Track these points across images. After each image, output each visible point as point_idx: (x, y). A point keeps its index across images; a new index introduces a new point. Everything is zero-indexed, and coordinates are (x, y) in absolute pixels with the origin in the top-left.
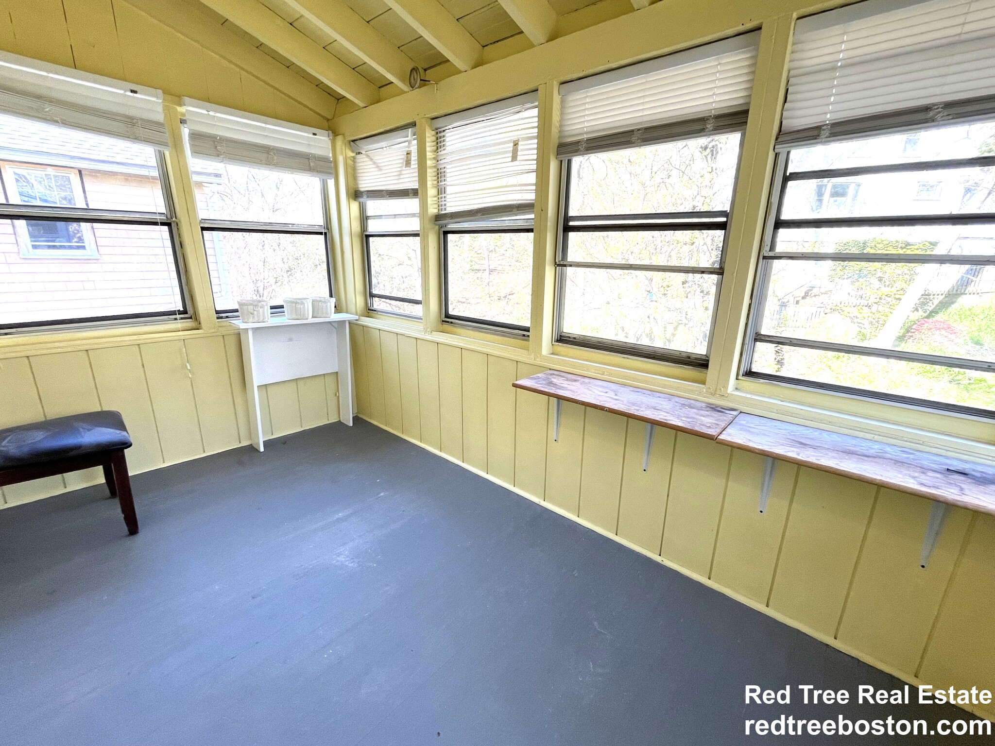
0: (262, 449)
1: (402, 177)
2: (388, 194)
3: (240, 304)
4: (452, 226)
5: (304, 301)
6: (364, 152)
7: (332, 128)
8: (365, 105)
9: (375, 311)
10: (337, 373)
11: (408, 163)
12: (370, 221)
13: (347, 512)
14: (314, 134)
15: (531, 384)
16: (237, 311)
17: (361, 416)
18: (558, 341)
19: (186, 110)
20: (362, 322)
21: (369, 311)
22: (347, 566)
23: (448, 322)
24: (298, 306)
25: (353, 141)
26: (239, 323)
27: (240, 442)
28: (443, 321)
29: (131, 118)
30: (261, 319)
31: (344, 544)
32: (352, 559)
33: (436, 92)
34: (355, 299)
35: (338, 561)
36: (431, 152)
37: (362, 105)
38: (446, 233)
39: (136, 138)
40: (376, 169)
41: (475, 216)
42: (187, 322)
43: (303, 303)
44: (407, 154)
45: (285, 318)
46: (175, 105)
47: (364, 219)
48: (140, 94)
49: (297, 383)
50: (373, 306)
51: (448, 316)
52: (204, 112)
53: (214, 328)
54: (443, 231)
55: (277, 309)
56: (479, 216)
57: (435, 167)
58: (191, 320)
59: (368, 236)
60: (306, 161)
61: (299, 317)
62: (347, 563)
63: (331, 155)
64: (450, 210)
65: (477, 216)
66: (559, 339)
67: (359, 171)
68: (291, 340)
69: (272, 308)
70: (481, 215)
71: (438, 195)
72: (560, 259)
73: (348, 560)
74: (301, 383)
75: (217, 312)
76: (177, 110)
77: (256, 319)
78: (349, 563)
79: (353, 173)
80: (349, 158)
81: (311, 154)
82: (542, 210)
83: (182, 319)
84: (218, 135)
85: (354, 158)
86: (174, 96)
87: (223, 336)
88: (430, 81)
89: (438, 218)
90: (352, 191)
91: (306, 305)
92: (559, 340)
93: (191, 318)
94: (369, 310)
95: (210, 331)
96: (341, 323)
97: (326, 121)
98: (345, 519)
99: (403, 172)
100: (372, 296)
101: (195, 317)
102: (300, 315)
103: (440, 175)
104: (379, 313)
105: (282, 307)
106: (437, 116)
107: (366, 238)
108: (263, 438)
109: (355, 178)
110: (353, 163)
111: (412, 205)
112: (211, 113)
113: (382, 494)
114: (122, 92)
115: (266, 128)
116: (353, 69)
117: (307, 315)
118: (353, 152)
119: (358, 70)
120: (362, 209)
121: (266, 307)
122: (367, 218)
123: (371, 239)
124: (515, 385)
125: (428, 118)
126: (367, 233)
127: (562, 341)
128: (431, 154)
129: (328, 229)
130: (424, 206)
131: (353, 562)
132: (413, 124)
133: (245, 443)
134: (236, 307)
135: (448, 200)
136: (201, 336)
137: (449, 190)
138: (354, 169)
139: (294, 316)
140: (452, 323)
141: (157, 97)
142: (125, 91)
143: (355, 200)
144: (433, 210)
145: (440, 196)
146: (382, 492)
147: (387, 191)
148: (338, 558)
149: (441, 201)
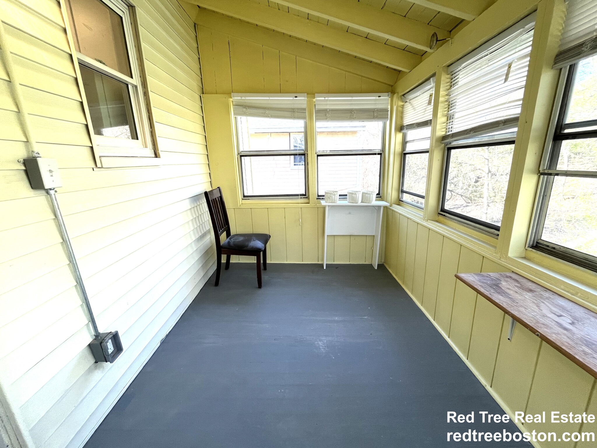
0: (325, 268)
1: (426, 112)
2: (417, 126)
3: (326, 193)
4: (455, 144)
5: (357, 193)
6: (408, 101)
7: (391, 90)
8: (410, 71)
9: (402, 201)
10: (374, 236)
11: (429, 103)
12: (408, 144)
13: (341, 319)
14: (379, 97)
15: (474, 280)
16: (324, 196)
17: (385, 265)
18: (533, 247)
19: (316, 100)
20: (394, 208)
21: (400, 202)
22: (320, 349)
23: (442, 215)
24: (353, 195)
25: (403, 95)
26: (323, 203)
27: (318, 261)
28: (439, 213)
29: (293, 109)
30: (333, 201)
31: (326, 336)
32: (325, 347)
33: (450, 45)
34: (392, 192)
35: (318, 344)
36: (444, 91)
37: (407, 71)
38: (449, 149)
39: (294, 117)
40: (413, 110)
41: (469, 134)
42: (305, 200)
43: (355, 194)
44: (430, 96)
45: (347, 201)
46: (312, 98)
47: (404, 143)
48: (299, 97)
49: (350, 238)
50: (403, 199)
51: (443, 210)
52: (323, 99)
53: (315, 204)
54: (447, 148)
55: (343, 196)
56: (472, 134)
57: (446, 101)
58: (307, 199)
59: (405, 154)
60: (372, 113)
61: (353, 202)
62: (322, 347)
63: (389, 107)
64: (454, 131)
65: (470, 134)
66: (535, 245)
67: (405, 113)
68: (350, 213)
69: (340, 195)
70: (473, 133)
71: (447, 121)
72: (545, 168)
73: (323, 346)
74: (352, 238)
75: (318, 196)
76: (313, 100)
77: (331, 201)
78: (322, 348)
79: (401, 115)
80: (399, 106)
81: (376, 108)
82: (526, 122)
83: (304, 198)
84: (328, 109)
85: (403, 105)
86: (311, 94)
87: (318, 208)
88: (446, 39)
89: (444, 138)
90: (399, 126)
91: (357, 195)
92: (535, 247)
93: (307, 198)
94: (400, 200)
95: (313, 205)
96: (379, 207)
97: (390, 87)
98: (337, 322)
99: (427, 109)
100: (403, 192)
101: (308, 198)
102: (354, 200)
103: (450, 105)
104: (404, 203)
105: (346, 195)
106: (451, 63)
107: (404, 155)
108: (326, 262)
109: (402, 118)
110: (401, 109)
111: (427, 131)
112: (326, 98)
113: (366, 317)
114: (292, 98)
115: (352, 99)
116: (404, 50)
117: (357, 201)
118: (403, 102)
119: (405, 49)
120: (404, 137)
121: (336, 195)
122: (406, 143)
123: (407, 156)
124: (457, 277)
125: (444, 66)
126: (405, 152)
127: (536, 248)
128: (445, 92)
129: (383, 151)
130: (434, 131)
131: (324, 349)
132: (434, 75)
133: (320, 262)
134: (324, 194)
135: (455, 123)
136: (308, 207)
137: (456, 116)
138: (402, 113)
139: (351, 201)
140: (444, 215)
141: (304, 97)
142: (293, 98)
143: (400, 132)
144: (440, 133)
145: (448, 122)
146: (366, 316)
147: (417, 123)
148: (319, 342)
149: (449, 125)
